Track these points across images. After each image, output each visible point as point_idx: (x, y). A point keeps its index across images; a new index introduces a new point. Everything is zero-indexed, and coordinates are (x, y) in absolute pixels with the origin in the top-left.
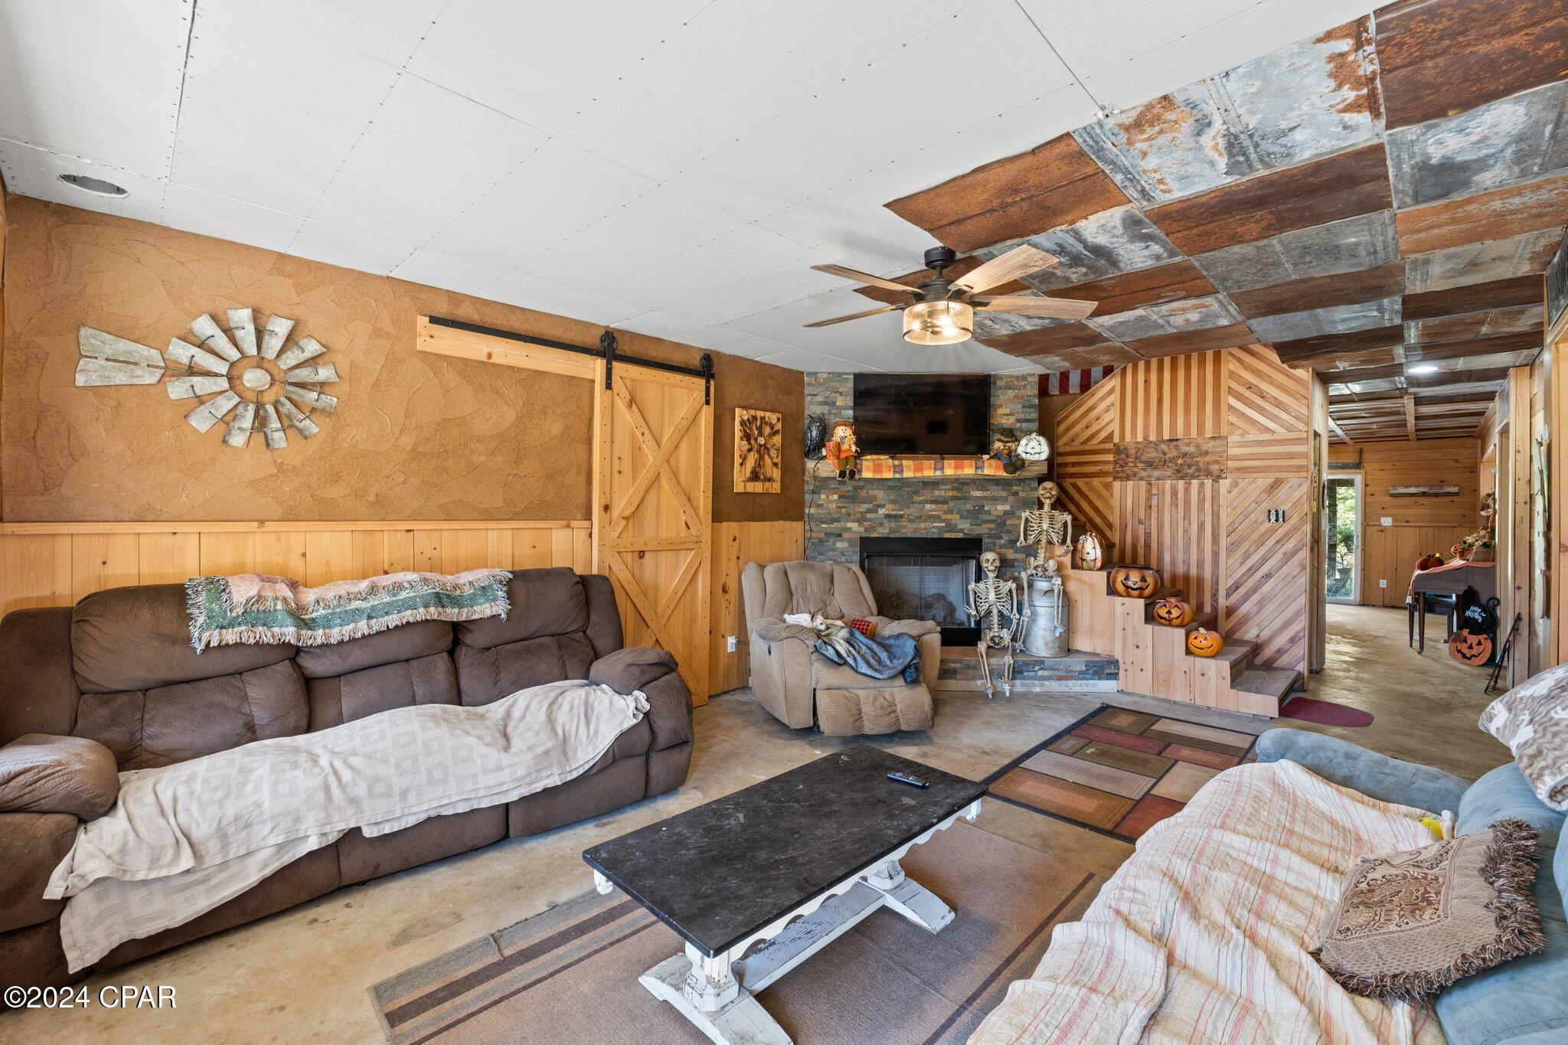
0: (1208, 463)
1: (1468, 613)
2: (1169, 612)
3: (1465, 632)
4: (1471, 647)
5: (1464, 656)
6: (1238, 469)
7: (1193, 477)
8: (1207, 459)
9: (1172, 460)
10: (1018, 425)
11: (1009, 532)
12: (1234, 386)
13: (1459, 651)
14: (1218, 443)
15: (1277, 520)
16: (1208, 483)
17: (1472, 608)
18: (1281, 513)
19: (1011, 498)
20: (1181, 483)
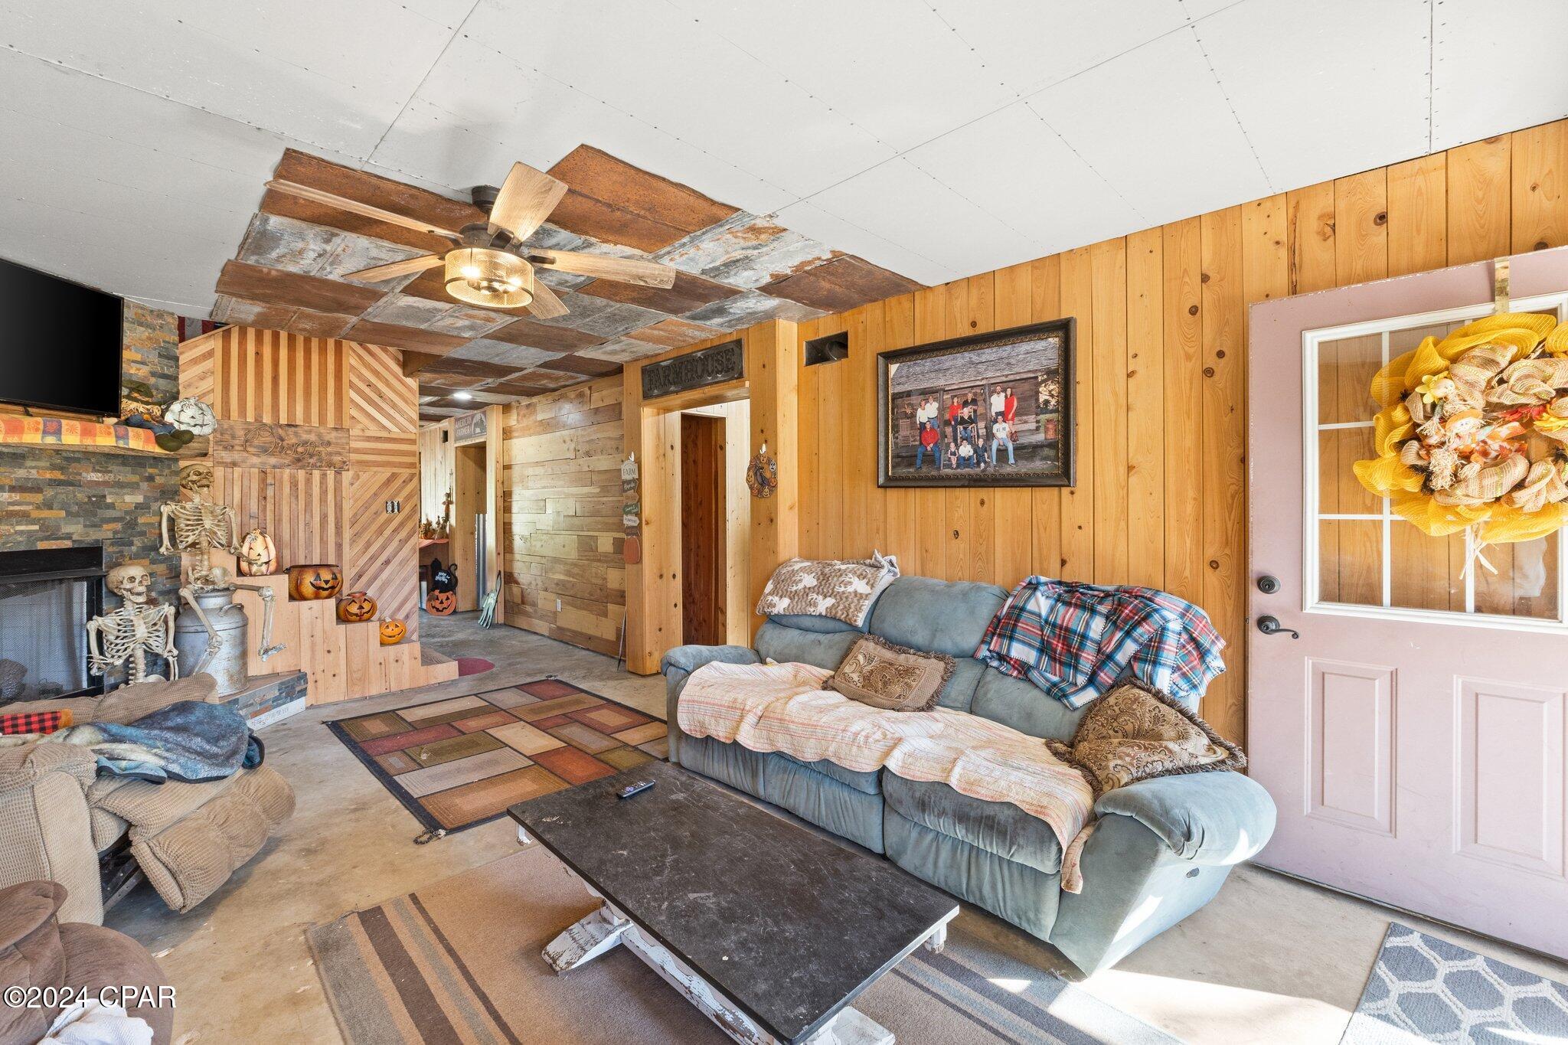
0: (330, 454)
1: (437, 578)
2: (361, 607)
3: (437, 592)
4: (442, 603)
5: (438, 610)
6: (360, 462)
7: (314, 466)
8: (329, 449)
9: (292, 447)
10: (153, 380)
11: (143, 534)
12: (355, 380)
13: (434, 607)
14: (340, 434)
15: (393, 511)
16: (331, 474)
17: (440, 574)
18: (396, 504)
19: (144, 485)
20: (301, 474)
